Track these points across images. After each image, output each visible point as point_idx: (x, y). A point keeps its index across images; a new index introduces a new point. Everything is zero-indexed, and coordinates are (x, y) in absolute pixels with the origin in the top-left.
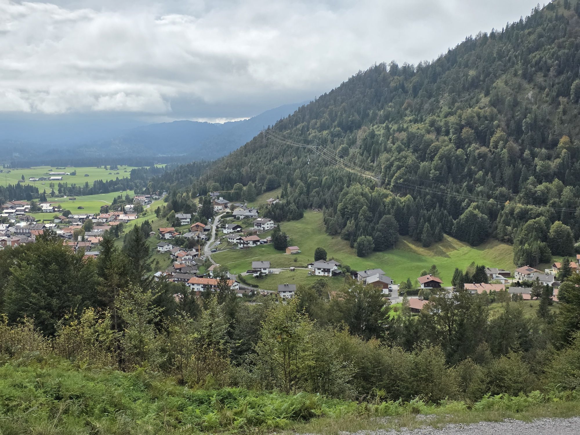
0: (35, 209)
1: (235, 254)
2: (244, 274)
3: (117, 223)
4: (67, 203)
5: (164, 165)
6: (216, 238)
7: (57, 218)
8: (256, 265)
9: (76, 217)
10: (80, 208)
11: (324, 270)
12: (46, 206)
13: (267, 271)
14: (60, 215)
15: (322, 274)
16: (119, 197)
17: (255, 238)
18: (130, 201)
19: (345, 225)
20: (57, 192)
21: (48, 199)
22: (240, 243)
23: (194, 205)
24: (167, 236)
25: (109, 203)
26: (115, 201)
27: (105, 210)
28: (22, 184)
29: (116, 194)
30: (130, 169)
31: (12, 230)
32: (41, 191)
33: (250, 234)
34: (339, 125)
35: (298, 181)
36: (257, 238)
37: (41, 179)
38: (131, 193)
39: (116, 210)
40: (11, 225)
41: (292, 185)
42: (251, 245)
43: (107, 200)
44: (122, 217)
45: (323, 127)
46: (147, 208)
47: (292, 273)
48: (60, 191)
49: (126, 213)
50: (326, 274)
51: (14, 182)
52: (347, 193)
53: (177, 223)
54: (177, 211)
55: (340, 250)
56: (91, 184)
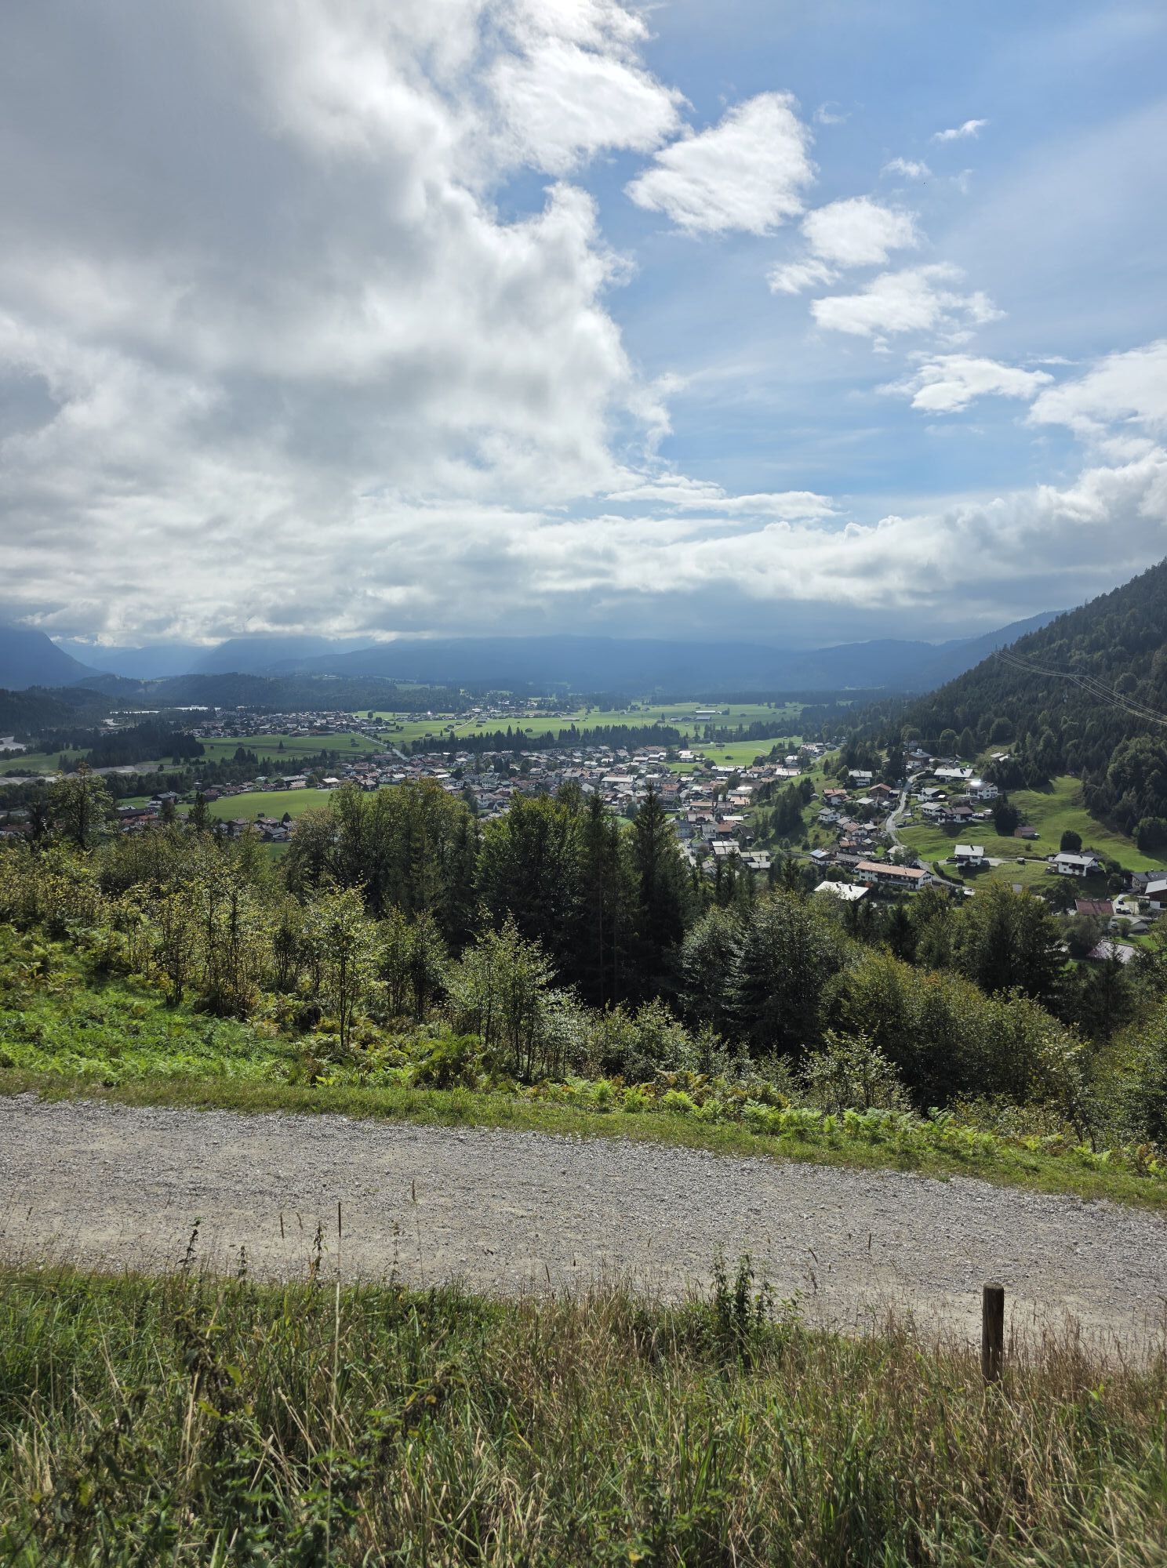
0: (673, 758)
1: (932, 833)
2: (942, 863)
3: (771, 780)
4: (711, 752)
5: (850, 702)
6: (906, 808)
7: (696, 769)
8: (961, 850)
9: (721, 769)
10: (728, 758)
11: (1074, 866)
12: (686, 754)
13: (978, 861)
14: (701, 766)
15: (1069, 871)
16: (780, 745)
17: (965, 810)
18: (793, 750)
19: (1120, 797)
20: (702, 736)
21: (690, 746)
22: (942, 817)
23: (879, 759)
24: (835, 801)
25: (767, 753)
26: (774, 750)
27: (759, 762)
28: (661, 725)
29: (775, 742)
30: (801, 707)
31: (641, 783)
32: (682, 735)
33: (958, 805)
34: (1122, 643)
35: (1045, 727)
36: (968, 811)
37: (686, 720)
38: (797, 741)
39: (773, 762)
40: (641, 776)
41: (1033, 735)
42: (958, 820)
43: (764, 748)
44: (780, 772)
45: (1094, 647)
46: (817, 761)
47: (1021, 867)
48: (706, 735)
49: (786, 766)
50: (1077, 873)
51: (650, 723)
52: (1126, 749)
53: (852, 784)
54: (853, 768)
55: (1106, 836)
56: (746, 728)
